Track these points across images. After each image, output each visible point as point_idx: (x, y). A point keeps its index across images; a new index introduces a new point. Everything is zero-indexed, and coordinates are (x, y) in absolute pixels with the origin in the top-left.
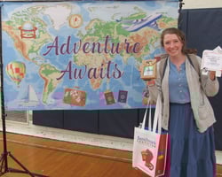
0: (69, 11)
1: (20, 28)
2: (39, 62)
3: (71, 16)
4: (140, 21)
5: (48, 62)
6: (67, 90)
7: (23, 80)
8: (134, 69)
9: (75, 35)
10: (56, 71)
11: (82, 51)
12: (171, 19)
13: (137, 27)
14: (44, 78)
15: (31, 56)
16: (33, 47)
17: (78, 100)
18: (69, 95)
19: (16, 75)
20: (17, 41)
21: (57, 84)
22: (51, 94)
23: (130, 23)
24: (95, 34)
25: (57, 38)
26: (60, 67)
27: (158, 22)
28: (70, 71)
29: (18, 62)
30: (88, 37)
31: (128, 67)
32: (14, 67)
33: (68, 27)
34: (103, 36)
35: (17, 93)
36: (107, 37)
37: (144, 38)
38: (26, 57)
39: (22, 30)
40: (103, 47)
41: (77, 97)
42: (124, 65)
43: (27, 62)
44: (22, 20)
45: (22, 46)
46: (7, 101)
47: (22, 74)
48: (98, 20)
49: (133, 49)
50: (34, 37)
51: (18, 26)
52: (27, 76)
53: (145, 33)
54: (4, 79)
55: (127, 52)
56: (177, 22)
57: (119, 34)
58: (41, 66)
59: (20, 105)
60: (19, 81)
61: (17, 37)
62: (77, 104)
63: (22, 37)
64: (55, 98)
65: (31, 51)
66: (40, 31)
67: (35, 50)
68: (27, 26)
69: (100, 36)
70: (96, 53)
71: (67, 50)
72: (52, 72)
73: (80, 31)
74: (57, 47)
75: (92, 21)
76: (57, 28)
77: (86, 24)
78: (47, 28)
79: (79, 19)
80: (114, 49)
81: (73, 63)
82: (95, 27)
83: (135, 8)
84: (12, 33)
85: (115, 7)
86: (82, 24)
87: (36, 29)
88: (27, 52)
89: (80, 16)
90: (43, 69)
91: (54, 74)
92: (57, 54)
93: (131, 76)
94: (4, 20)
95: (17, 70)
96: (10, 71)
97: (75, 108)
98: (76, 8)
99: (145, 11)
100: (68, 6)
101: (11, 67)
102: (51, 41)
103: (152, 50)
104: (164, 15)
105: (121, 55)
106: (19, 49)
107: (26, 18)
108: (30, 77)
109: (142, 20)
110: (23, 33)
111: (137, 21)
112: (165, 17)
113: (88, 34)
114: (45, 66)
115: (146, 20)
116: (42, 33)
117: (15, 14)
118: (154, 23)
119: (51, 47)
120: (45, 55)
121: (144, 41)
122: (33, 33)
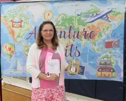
0: (44, 8)
1: (12, 21)
2: (23, 44)
3: (46, 12)
4: (95, 15)
5: (30, 44)
7: (13, 55)
8: (90, 50)
12: (119, 13)
13: (93, 19)
15: (19, 40)
16: (20, 34)
19: (9, 52)
20: (10, 29)
23: (87, 16)
24: (62, 25)
25: (35, 27)
27: (109, 15)
29: (10, 44)
31: (86, 49)
32: (7, 47)
34: (68, 26)
35: (9, 64)
36: (71, 27)
37: (98, 28)
38: (15, 40)
40: (67, 34)
42: (82, 47)
43: (16, 44)
44: (13, 15)
45: (13, 33)
46: (3, 70)
47: (12, 52)
48: (65, 15)
49: (90, 36)
50: (21, 26)
51: (10, 19)
52: (16, 53)
53: (99, 24)
55: (85, 38)
57: (79, 24)
58: (25, 46)
59: (11, 73)
60: (11, 56)
61: (10, 26)
63: (13, 27)
65: (18, 36)
66: (24, 23)
67: (21, 35)
68: (17, 19)
69: (65, 26)
70: (63, 38)
74: (35, 33)
75: (60, 15)
76: (36, 21)
77: (55, 17)
79: (51, 14)
80: (76, 36)
83: (91, 6)
84: (7, 24)
85: (76, 5)
86: (53, 17)
87: (22, 21)
88: (16, 37)
89: (51, 12)
90: (27, 49)
92: (35, 38)
93: (88, 56)
94: (2, 16)
95: (10, 49)
96: (5, 49)
98: (49, 6)
99: (98, 7)
100: (44, 5)
102: (32, 29)
103: (104, 37)
104: (114, 10)
105: (81, 40)
106: (11, 35)
107: (16, 14)
108: (18, 54)
109: (97, 14)
110: (14, 24)
111: (93, 15)
112: (115, 12)
113: (57, 25)
114: (28, 46)
115: (99, 14)
116: (26, 24)
117: (9, 11)
118: (105, 16)
119: (31, 34)
120: (27, 39)
121: (97, 30)
122: (20, 24)
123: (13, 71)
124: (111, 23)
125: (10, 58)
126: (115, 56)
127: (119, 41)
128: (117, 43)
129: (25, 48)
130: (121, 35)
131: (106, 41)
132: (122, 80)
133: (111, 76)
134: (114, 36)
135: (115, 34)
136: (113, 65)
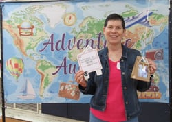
0: (64, 10)
1: (18, 27)
2: (36, 58)
3: (66, 14)
4: (131, 18)
5: (44, 57)
6: (62, 85)
7: (22, 75)
9: (70, 32)
10: (52, 66)
11: (76, 47)
12: (161, 16)
14: (41, 73)
15: (29, 52)
16: (30, 44)
17: (73, 94)
18: (64, 89)
19: (15, 70)
20: (16, 38)
21: (52, 79)
22: (47, 88)
24: (88, 31)
25: (52, 35)
26: (56, 62)
27: (149, 19)
28: (65, 66)
29: (17, 58)
30: (82, 34)
32: (13, 63)
33: (64, 25)
34: (96, 33)
35: (16, 87)
36: (100, 34)
37: (136, 35)
38: (24, 53)
39: (20, 29)
40: (96, 44)
41: (71, 91)
43: (25, 58)
44: (21, 19)
45: (20, 43)
46: (7, 95)
47: (20, 69)
48: (91, 18)
50: (32, 34)
51: (17, 25)
52: (25, 71)
53: (136, 30)
54: (4, 74)
56: (168, 18)
58: (38, 62)
59: (19, 99)
60: (18, 75)
61: (16, 35)
62: (72, 98)
63: (20, 35)
64: (51, 92)
65: (29, 48)
66: (37, 29)
67: (32, 46)
68: (25, 25)
69: (93, 33)
71: (62, 47)
72: (48, 67)
73: (74, 29)
74: (52, 44)
75: (85, 19)
76: (52, 26)
77: (80, 21)
78: (44, 26)
79: (73, 17)
81: (68, 59)
82: (88, 25)
83: (126, 6)
84: (12, 31)
85: (107, 6)
86: (76, 22)
87: (33, 27)
88: (25, 48)
89: (74, 15)
90: (40, 64)
91: (50, 69)
92: (52, 50)
94: (5, 20)
95: (16, 66)
96: (9, 66)
97: (70, 101)
98: (70, 7)
99: (135, 8)
100: (63, 6)
101: (11, 63)
102: (47, 38)
104: (155, 12)
106: (18, 46)
107: (24, 18)
108: (28, 72)
109: (133, 17)
110: (21, 31)
111: (129, 18)
112: (156, 14)
113: (82, 31)
114: (42, 61)
115: (137, 17)
116: (38, 31)
117: (14, 14)
118: (144, 20)
119: (47, 44)
120: (40, 51)
121: (135, 38)
122: (30, 31)
123: (21, 96)
124: (151, 29)
125: (17, 78)
126: (158, 70)
127: (162, 51)
128: (160, 54)
129: (38, 63)
130: (165, 43)
131: (147, 51)
132: (167, 102)
133: (153, 96)
134: (156, 45)
135: (157, 42)
136: (157, 82)
